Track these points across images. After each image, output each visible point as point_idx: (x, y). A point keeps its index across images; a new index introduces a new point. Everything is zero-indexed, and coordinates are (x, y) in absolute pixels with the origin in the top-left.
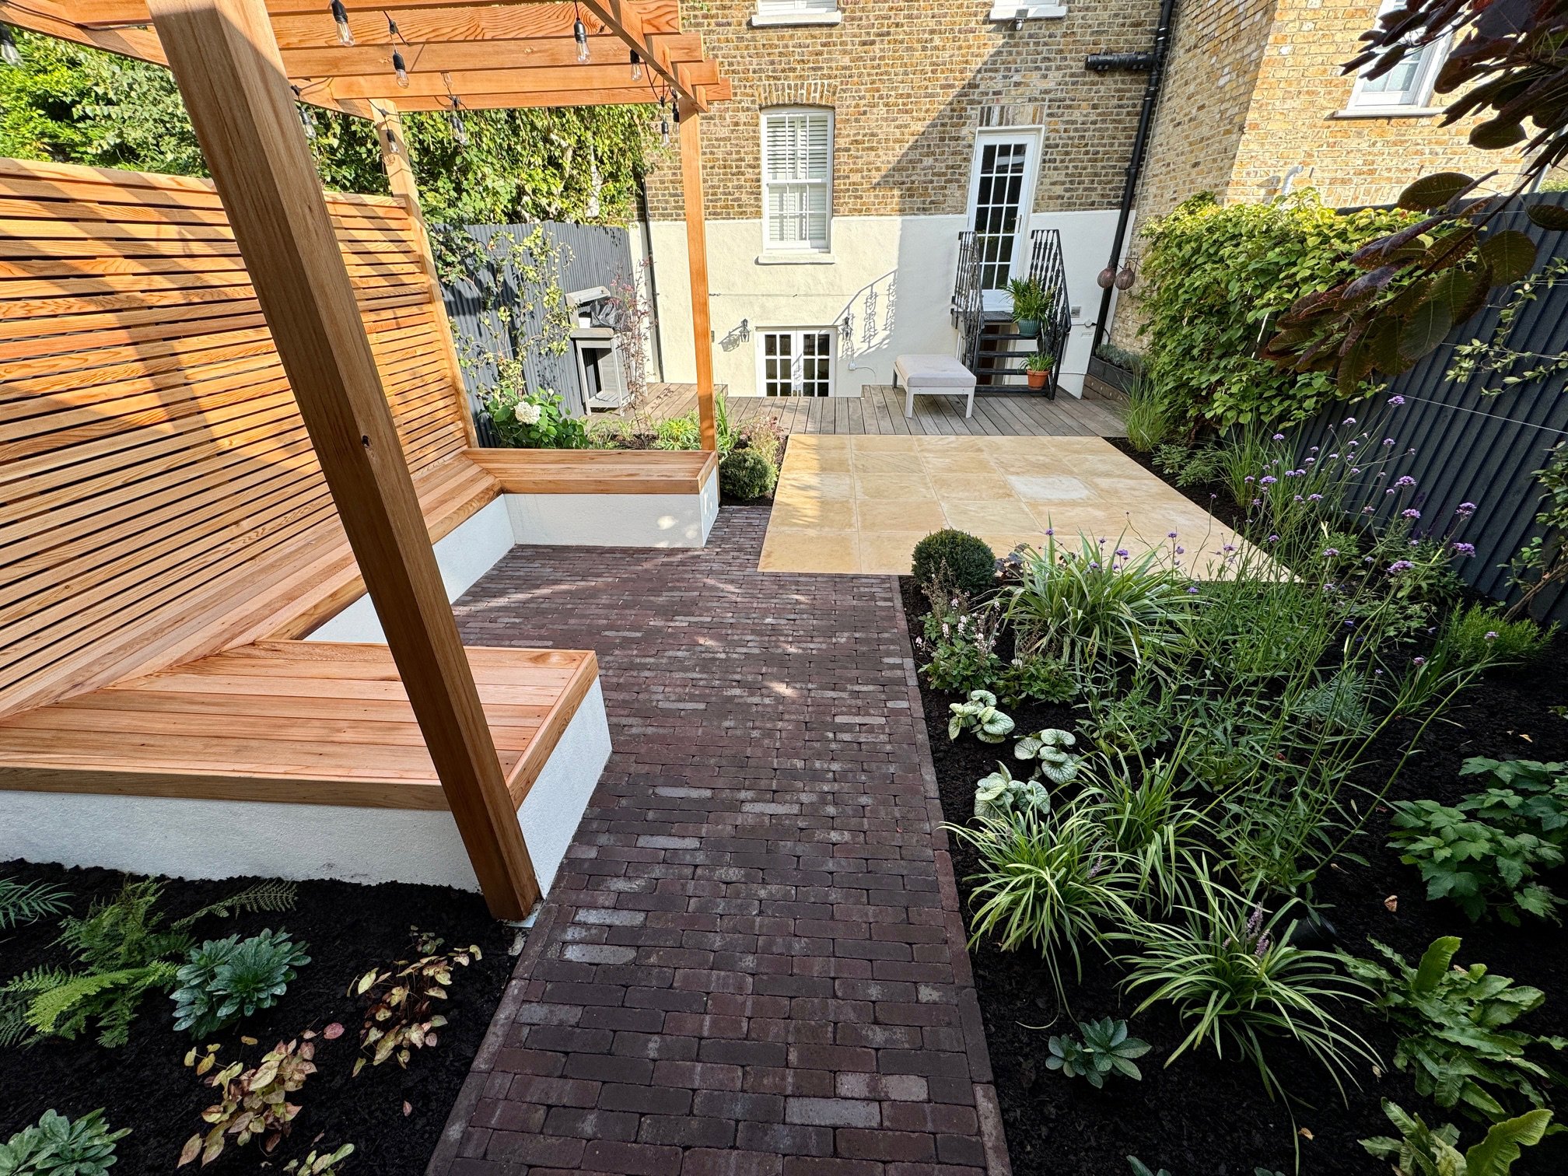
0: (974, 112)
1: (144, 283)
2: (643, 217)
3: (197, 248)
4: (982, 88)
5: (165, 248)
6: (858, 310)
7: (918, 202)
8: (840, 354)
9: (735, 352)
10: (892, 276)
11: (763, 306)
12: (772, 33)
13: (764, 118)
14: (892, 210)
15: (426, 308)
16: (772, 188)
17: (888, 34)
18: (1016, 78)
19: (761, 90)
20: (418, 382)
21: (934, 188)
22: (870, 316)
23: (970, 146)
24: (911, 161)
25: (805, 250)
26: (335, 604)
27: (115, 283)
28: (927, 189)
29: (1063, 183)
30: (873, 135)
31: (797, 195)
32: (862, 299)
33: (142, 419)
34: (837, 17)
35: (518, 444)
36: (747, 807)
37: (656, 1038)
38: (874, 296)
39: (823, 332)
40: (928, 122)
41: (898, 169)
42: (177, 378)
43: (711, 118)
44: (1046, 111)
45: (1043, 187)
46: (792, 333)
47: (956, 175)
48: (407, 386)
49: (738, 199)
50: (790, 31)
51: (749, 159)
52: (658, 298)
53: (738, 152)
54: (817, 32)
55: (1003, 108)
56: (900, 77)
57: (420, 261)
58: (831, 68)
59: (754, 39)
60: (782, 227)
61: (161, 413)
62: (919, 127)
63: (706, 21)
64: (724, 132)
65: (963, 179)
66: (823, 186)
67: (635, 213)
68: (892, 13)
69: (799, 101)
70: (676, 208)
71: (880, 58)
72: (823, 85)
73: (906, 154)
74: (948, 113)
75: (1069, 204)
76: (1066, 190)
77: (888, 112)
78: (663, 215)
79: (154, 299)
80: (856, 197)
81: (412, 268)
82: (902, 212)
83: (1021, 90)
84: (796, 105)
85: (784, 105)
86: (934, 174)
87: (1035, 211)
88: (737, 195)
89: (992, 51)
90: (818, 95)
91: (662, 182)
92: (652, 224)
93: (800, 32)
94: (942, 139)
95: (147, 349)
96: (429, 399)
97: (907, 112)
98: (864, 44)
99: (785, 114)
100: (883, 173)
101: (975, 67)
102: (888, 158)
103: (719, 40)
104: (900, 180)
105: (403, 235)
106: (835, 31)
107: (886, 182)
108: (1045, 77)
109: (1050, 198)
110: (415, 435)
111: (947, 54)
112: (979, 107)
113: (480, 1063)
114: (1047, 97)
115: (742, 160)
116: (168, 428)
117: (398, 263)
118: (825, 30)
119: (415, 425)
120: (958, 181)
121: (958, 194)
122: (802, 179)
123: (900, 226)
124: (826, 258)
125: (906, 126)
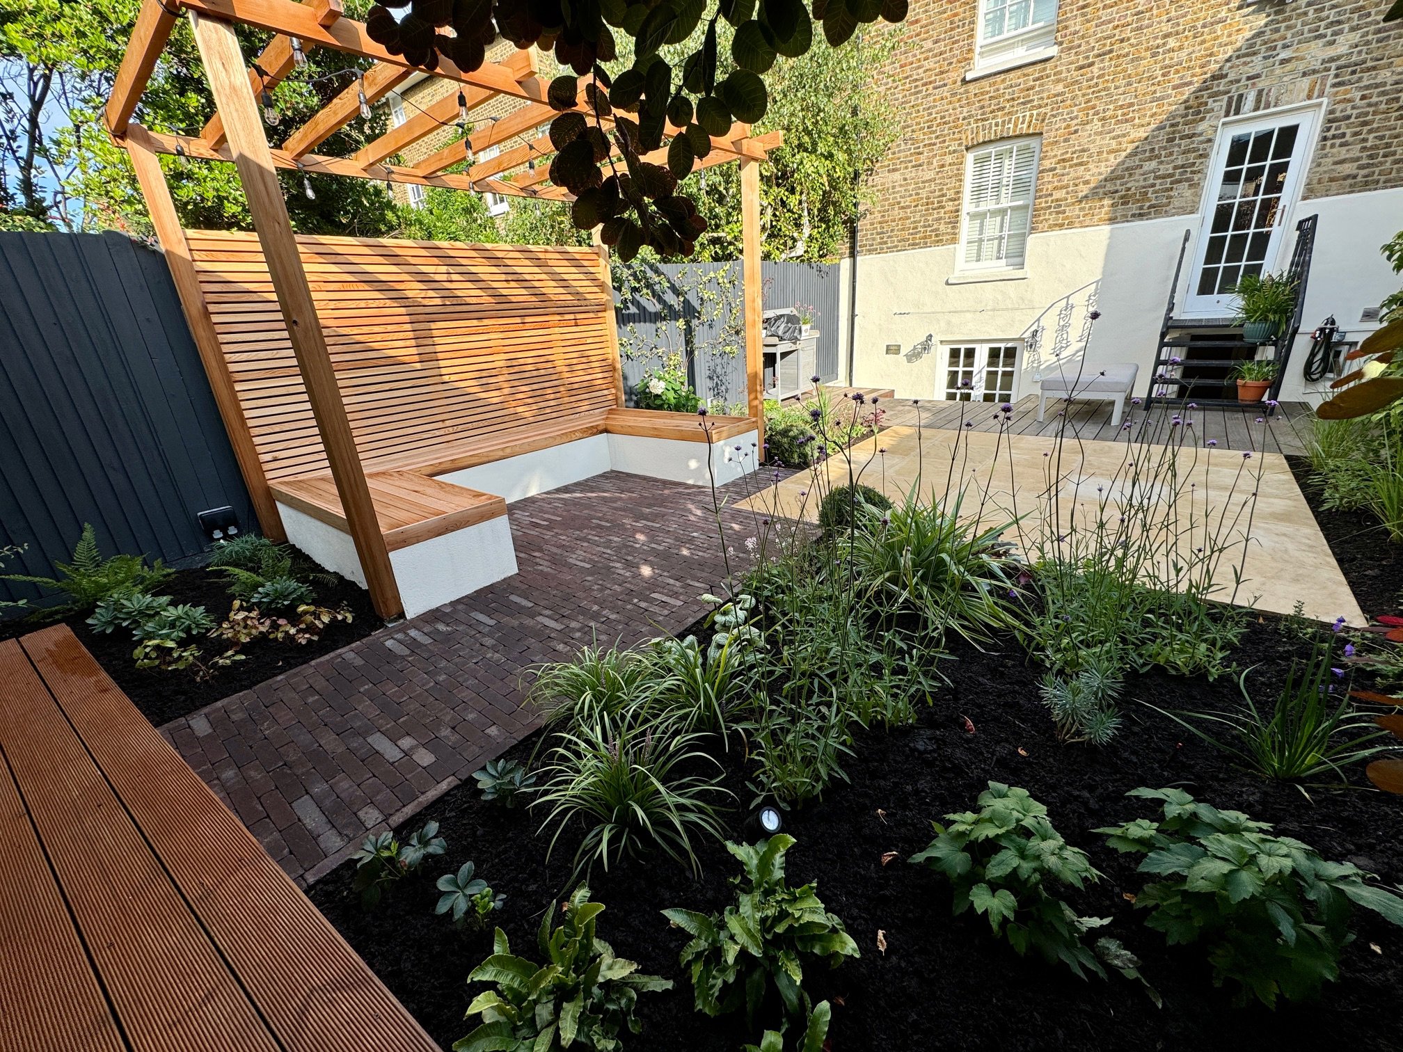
0: (1220, 104)
1: (423, 294)
2: (853, 255)
3: (455, 277)
4: (1231, 77)
5: (437, 277)
6: (1050, 323)
7: (1133, 208)
8: (1024, 366)
9: (918, 363)
10: (1094, 286)
11: (949, 323)
12: (984, 82)
13: (970, 157)
14: (1100, 220)
15: (600, 314)
16: (973, 216)
17: (1111, 51)
18: (1284, 55)
19: (969, 133)
20: (584, 360)
21: (1156, 192)
22: (1063, 329)
23: (1210, 140)
24: (1127, 169)
25: (1001, 268)
26: (453, 466)
27: (409, 294)
28: (1146, 193)
29: (1358, 159)
30: (1084, 151)
31: (999, 219)
32: (1056, 310)
33: (406, 359)
34: (1053, 51)
35: (648, 407)
36: (539, 618)
37: (371, 685)
38: (1069, 307)
39: (1010, 345)
40: (1153, 126)
41: (1110, 179)
42: (429, 341)
43: (920, 165)
44: (1331, 81)
45: (1321, 169)
46: (977, 346)
47: (1190, 175)
48: (575, 361)
49: (937, 230)
50: (1003, 76)
51: (950, 194)
52: (856, 319)
53: (941, 190)
54: (1030, 70)
55: (1260, 92)
56: (1121, 90)
57: (602, 286)
58: (1042, 98)
59: (967, 92)
60: (979, 249)
61: (417, 358)
62: (1142, 133)
63: (924, 88)
64: (931, 175)
65: (1196, 177)
66: (1026, 207)
67: (848, 251)
68: (1117, 32)
69: (1005, 135)
70: (881, 243)
71: (1098, 77)
72: (1031, 116)
73: (1123, 162)
74: (1182, 112)
75: (1366, 183)
76: (1361, 167)
77: (1103, 126)
78: (869, 250)
79: (426, 302)
80: (1058, 213)
81: (596, 289)
82: (1112, 220)
83: (1289, 67)
84: (1002, 139)
85: (991, 141)
86: (1156, 178)
87: (1304, 198)
88: (935, 227)
89: (1248, 34)
90: (1025, 126)
91: (872, 224)
92: (859, 259)
93: (1012, 75)
94: (1171, 140)
95: (416, 326)
96: (590, 371)
97: (1127, 121)
98: (1081, 68)
99: (992, 150)
100: (1092, 185)
101: (1222, 57)
102: (1098, 170)
103: (935, 100)
104: (1113, 188)
105: (592, 270)
106: (1048, 65)
107: (1097, 193)
108: (1332, 43)
109: (1331, 180)
110: (574, 392)
111: (1183, 55)
112: (1226, 98)
113: (313, 663)
114: (1333, 65)
115: (943, 195)
116: (418, 366)
117: (583, 286)
118: (1039, 67)
119: (576, 386)
120: (1187, 180)
121: (1188, 193)
122: (1005, 203)
123: (1108, 235)
124: (1019, 274)
125: (1124, 136)
